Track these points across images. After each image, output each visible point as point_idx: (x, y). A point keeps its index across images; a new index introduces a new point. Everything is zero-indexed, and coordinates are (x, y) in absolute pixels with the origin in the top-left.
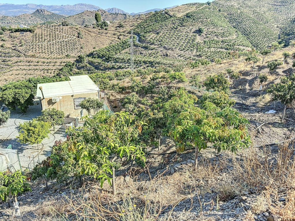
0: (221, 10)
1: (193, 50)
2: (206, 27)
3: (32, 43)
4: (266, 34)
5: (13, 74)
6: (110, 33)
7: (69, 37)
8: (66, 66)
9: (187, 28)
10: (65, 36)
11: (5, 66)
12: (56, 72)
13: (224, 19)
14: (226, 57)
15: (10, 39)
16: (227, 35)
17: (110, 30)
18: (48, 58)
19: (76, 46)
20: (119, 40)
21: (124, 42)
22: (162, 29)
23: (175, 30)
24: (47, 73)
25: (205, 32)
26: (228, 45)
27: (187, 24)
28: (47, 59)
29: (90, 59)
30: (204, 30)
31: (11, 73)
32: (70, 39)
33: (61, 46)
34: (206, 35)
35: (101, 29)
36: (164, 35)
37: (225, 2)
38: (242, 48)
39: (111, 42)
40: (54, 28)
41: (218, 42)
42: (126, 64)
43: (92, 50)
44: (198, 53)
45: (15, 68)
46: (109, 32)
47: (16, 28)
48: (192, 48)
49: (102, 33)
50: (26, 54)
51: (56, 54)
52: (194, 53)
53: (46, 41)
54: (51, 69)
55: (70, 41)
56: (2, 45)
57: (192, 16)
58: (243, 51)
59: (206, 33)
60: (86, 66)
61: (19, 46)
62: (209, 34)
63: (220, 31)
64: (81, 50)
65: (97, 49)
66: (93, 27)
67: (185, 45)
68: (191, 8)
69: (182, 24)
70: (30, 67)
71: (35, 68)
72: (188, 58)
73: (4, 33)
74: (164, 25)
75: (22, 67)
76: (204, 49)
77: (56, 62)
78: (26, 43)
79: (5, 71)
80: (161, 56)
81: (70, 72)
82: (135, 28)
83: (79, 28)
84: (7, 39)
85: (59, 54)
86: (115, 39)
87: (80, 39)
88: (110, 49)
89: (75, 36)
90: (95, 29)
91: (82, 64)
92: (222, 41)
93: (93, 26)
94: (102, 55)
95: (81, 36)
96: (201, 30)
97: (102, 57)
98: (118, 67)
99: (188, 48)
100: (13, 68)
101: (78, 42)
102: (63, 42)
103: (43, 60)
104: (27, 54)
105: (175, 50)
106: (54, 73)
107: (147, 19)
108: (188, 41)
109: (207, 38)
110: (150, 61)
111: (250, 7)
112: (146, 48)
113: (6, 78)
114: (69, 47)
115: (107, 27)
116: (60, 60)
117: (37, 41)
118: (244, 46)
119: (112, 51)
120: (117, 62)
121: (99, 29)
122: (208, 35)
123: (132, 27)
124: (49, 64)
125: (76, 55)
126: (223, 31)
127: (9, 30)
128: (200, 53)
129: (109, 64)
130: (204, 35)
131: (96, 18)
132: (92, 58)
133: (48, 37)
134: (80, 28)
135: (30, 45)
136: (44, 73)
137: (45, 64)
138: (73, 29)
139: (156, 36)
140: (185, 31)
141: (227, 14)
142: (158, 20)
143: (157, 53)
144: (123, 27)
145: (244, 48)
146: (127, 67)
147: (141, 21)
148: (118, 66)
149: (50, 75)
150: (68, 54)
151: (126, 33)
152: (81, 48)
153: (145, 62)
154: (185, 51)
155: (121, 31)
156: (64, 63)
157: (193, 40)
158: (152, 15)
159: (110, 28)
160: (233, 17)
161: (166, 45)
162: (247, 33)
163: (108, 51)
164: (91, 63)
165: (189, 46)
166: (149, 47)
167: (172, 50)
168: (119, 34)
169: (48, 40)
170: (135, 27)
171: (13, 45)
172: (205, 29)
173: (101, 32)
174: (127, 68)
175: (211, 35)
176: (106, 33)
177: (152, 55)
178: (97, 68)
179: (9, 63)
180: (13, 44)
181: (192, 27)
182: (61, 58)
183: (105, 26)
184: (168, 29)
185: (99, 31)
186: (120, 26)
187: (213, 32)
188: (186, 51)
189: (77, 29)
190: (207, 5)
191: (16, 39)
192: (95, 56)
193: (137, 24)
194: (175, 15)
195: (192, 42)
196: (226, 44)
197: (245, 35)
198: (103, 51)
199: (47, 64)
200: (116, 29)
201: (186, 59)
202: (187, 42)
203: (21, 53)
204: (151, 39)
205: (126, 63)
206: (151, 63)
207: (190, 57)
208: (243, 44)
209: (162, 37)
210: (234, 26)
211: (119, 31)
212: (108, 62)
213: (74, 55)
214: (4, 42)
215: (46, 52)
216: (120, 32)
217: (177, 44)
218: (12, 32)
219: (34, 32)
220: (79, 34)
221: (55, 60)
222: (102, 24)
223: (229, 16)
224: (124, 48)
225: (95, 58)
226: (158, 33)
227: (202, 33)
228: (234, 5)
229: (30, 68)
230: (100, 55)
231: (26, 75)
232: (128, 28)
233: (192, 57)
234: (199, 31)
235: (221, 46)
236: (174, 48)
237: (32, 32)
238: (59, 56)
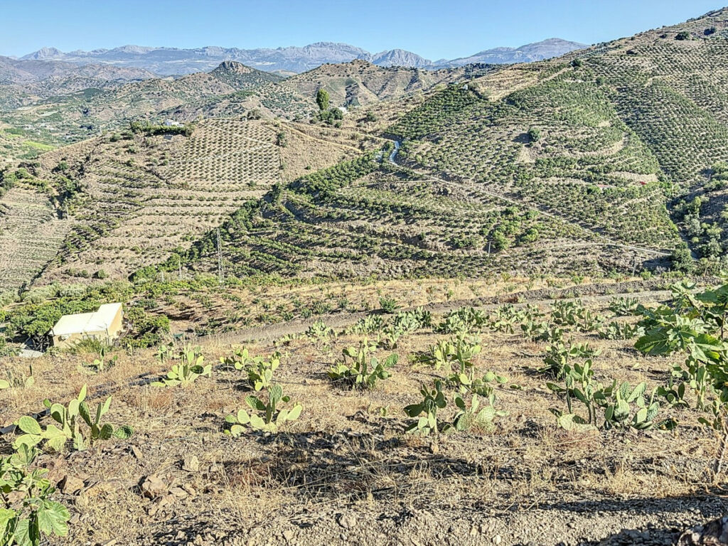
0: (604, 79)
1: (506, 182)
2: (546, 126)
3: (184, 157)
4: (706, 139)
5: (141, 223)
6: (344, 135)
7: (258, 144)
8: (245, 206)
9: (502, 130)
10: (252, 141)
11: (130, 206)
12: (223, 220)
13: (606, 103)
14: (578, 200)
15: (146, 149)
16: (597, 145)
17: (345, 126)
18: (211, 189)
19: (270, 164)
20: (360, 151)
21: (366, 158)
22: (450, 130)
23: (475, 133)
24: (206, 220)
25: (542, 140)
26: (592, 170)
27: (504, 119)
28: (210, 191)
29: (292, 196)
30: (541, 133)
31: (138, 220)
32: (261, 147)
33: (240, 162)
34: (544, 145)
35: (326, 125)
36: (449, 145)
37: (618, 58)
38: (626, 176)
39: (344, 154)
40: (230, 125)
41: (569, 162)
42: (356, 212)
43: (302, 173)
44: (515, 191)
45: (147, 210)
46: (343, 131)
47: (158, 127)
48: (505, 177)
49: (327, 135)
50: (170, 181)
51: (229, 181)
52: (507, 190)
53: (211, 153)
54: (216, 212)
55: (260, 153)
56: (129, 161)
57: (519, 100)
58: (629, 185)
59: (546, 140)
60: (280, 210)
61: (159, 164)
62: (552, 145)
63: (580, 136)
64: (281, 171)
65: (313, 171)
66: (311, 122)
67: (490, 168)
68: (527, 79)
69: (494, 119)
70: (176, 209)
71: (185, 209)
72: (491, 201)
73: (134, 136)
74: (454, 122)
75: (160, 209)
76: (533, 180)
77: (225, 199)
78: (173, 159)
79: (129, 216)
80: (433, 193)
81: (249, 223)
82: (398, 122)
83: (281, 124)
84: (140, 149)
85: (234, 181)
86: (352, 150)
87: (281, 148)
88: (333, 175)
89: (271, 141)
90: (315, 126)
91: (273, 205)
92: (580, 161)
93: (311, 119)
94: (316, 187)
95: (284, 142)
96: (532, 134)
97: (315, 191)
98: (339, 215)
99: (496, 175)
100: (142, 210)
101: (276, 154)
102: (244, 155)
103: (200, 194)
104: (173, 182)
105: (465, 181)
106: (219, 222)
107: (428, 102)
108: (498, 161)
109: (546, 151)
110: (403, 207)
111: (684, 69)
112: (403, 175)
113: (129, 230)
114: (256, 165)
115: (339, 120)
116: (234, 195)
117: (195, 155)
118: (634, 172)
119: (334, 180)
120: (337, 207)
121: (323, 126)
122: (549, 147)
123: (393, 122)
124: (211, 202)
125: (269, 183)
126: (587, 136)
127: (145, 130)
128: (520, 189)
129: (322, 210)
130: (540, 146)
131: (318, 101)
132: (296, 193)
133: (217, 144)
134: (284, 125)
135: (179, 163)
136: (199, 221)
137: (205, 202)
138: (269, 126)
139: (431, 146)
140: (497, 136)
141: (618, 89)
142: (449, 106)
143: (426, 187)
144: (374, 121)
145: (635, 177)
146: (357, 217)
147: (415, 106)
148: (338, 213)
149: (212, 225)
150: (251, 182)
151: (378, 135)
152: (281, 168)
153: (394, 208)
154: (487, 184)
155: (370, 129)
156: (242, 199)
157: (510, 157)
158: (439, 93)
159: (347, 123)
160: (630, 97)
161: (448, 170)
162: (656, 137)
163: (328, 179)
164: (290, 205)
165: (500, 171)
166: (412, 173)
167: (460, 181)
168: (363, 136)
169: (216, 151)
170: (399, 120)
171: (148, 163)
172: (543, 133)
173: (326, 133)
174: (356, 219)
175: (557, 146)
176: (336, 135)
177: (414, 192)
178: (299, 216)
179: (138, 199)
180: (149, 161)
181: (515, 127)
182: (237, 190)
183: (336, 118)
184: (461, 132)
185: (322, 131)
186: (369, 118)
187: (561, 137)
188: (490, 183)
189: (276, 126)
190: (572, 68)
191: (155, 150)
192: (301, 189)
193: (405, 114)
194: (486, 95)
195: (507, 162)
196: (590, 167)
197: (650, 141)
198: (319, 179)
199: (208, 203)
200: (358, 126)
201: (487, 202)
202: (496, 162)
203: (160, 178)
204: (420, 154)
205: (356, 209)
206: (406, 209)
207: (496, 199)
208: (630, 169)
209: (444, 149)
210: (628, 119)
211: (364, 129)
212: (322, 205)
213: (265, 184)
214: (133, 156)
215: (209, 177)
216: (365, 132)
217: (474, 166)
218: (149, 135)
219: (190, 134)
220: (279, 136)
221: (224, 195)
222: (330, 114)
223: (621, 94)
224: (361, 174)
225: (301, 192)
226: (436, 141)
227: (535, 141)
228: (642, 65)
229: (175, 211)
230: (312, 187)
231: (166, 226)
232: (384, 125)
233: (501, 197)
234: (529, 138)
235: (575, 171)
236: (463, 176)
237: (187, 134)
238: (234, 186)
